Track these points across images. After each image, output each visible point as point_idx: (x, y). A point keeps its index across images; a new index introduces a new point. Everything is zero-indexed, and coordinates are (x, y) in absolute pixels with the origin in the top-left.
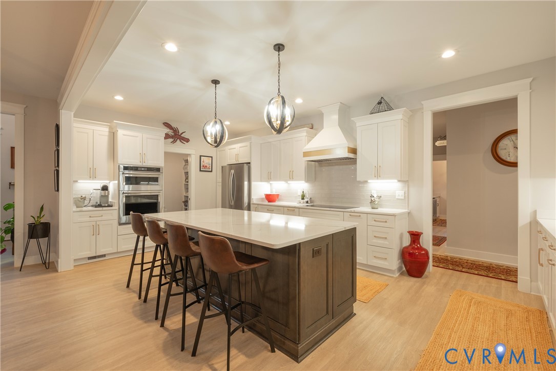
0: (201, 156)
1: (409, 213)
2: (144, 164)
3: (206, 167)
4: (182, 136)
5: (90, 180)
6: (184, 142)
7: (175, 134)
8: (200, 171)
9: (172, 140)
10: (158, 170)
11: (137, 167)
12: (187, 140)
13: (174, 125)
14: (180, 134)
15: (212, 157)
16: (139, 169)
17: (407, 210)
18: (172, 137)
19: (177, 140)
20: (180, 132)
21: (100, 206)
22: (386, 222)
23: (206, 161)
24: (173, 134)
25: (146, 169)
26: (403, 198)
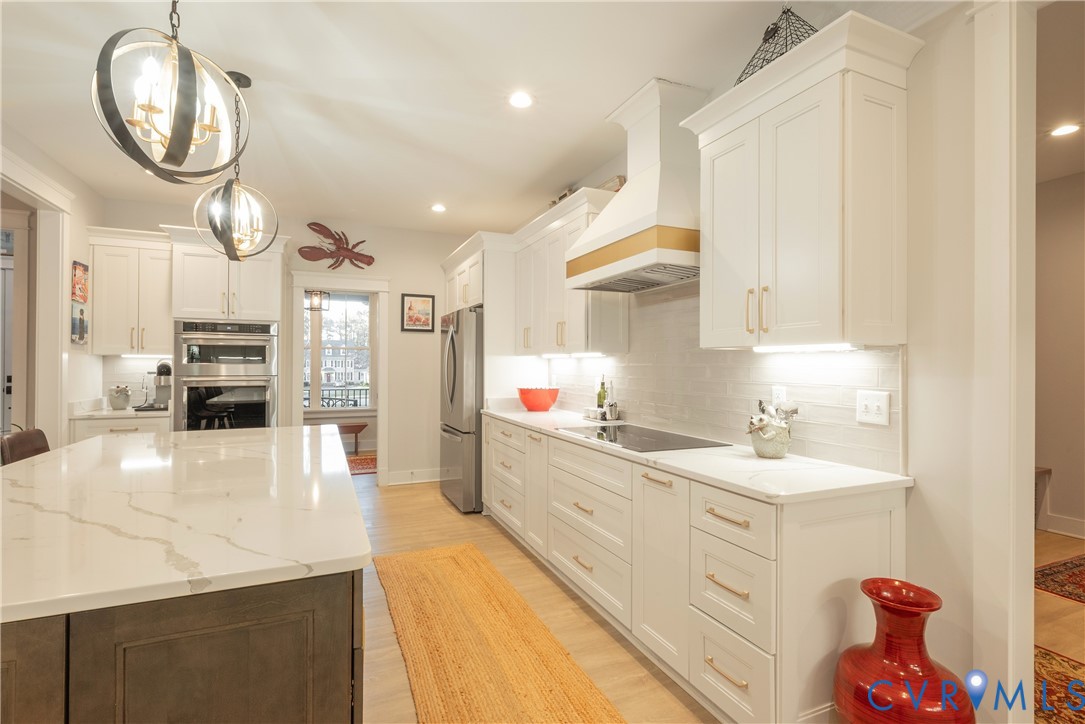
0: (403, 296)
1: (909, 490)
2: (232, 317)
3: (418, 320)
4: (355, 250)
5: (131, 353)
6: (360, 264)
7: (339, 248)
8: (403, 330)
9: (330, 261)
10: (264, 329)
11: (215, 325)
12: (369, 260)
13: (334, 228)
14: (350, 247)
15: (433, 297)
16: (219, 328)
17: (898, 477)
18: (331, 255)
19: (343, 261)
20: (351, 243)
21: (151, 408)
22: (746, 526)
23: (420, 307)
24: (333, 248)
25: (237, 328)
26: (883, 420)
